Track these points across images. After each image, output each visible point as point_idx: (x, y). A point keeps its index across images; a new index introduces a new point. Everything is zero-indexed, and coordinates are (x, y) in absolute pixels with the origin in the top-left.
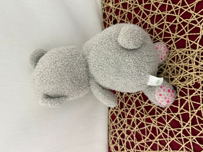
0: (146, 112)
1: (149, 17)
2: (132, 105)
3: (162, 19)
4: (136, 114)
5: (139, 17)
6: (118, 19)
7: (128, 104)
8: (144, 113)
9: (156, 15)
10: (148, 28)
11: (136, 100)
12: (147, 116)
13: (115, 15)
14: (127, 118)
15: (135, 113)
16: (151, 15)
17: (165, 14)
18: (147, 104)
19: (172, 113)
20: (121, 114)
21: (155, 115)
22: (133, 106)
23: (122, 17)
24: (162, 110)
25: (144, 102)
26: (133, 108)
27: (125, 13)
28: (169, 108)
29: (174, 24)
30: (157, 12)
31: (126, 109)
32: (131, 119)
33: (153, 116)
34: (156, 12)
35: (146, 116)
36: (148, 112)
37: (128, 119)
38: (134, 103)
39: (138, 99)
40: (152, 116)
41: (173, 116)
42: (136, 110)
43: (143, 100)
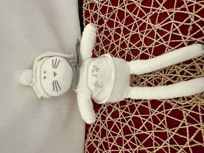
0: (140, 142)
1: (149, 15)
2: (119, 132)
3: (168, 18)
4: (125, 144)
5: (135, 16)
6: (105, 18)
7: (112, 132)
8: (136, 144)
9: (159, 13)
10: (146, 30)
11: (124, 126)
12: (141, 147)
13: (101, 13)
14: (111, 150)
15: (123, 142)
16: (152, 13)
17: (172, 11)
18: (139, 132)
19: (178, 145)
20: (103, 145)
21: (153, 146)
22: (121, 134)
23: (110, 16)
24: (163, 141)
25: (135, 129)
26: (121, 136)
27: (115, 10)
28: (173, 138)
29: (186, 24)
30: (161, 9)
31: (110, 137)
32: (117, 150)
33: (151, 148)
34: (159, 9)
35: (139, 148)
36: (141, 142)
37: (113, 150)
38: (121, 130)
39: (128, 125)
40: (148, 148)
41: (179, 149)
42: (124, 138)
43: (134, 127)
